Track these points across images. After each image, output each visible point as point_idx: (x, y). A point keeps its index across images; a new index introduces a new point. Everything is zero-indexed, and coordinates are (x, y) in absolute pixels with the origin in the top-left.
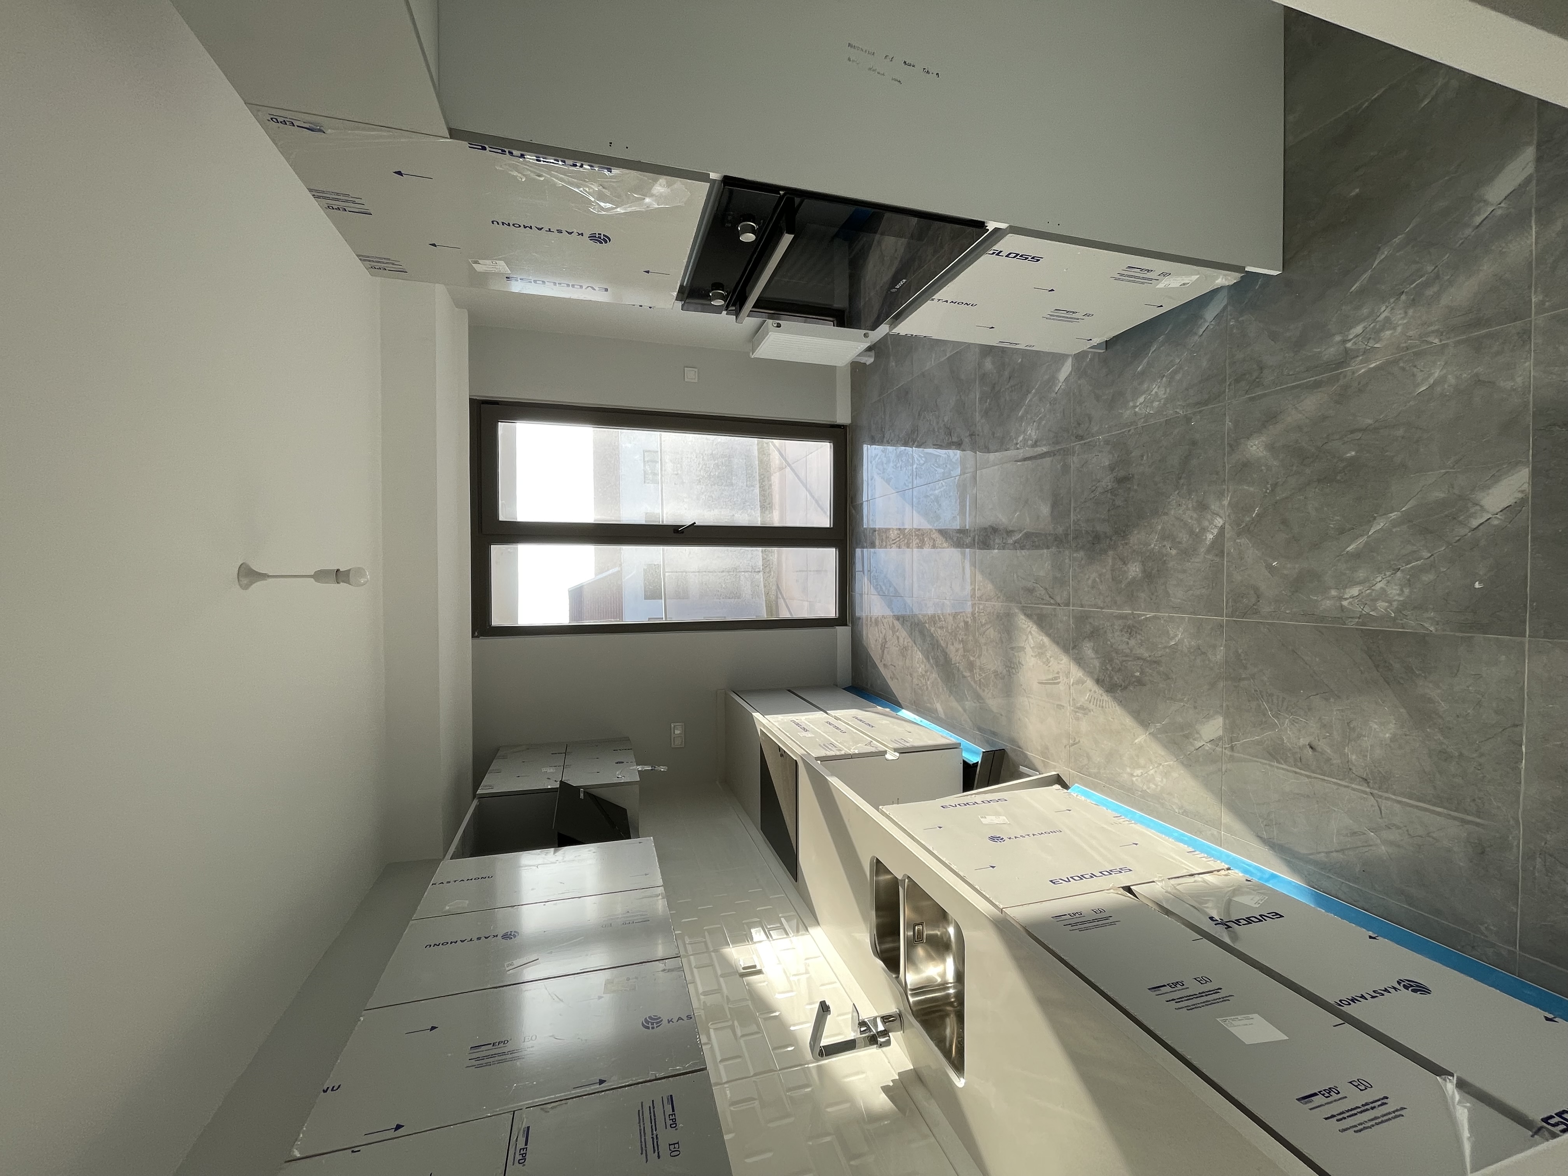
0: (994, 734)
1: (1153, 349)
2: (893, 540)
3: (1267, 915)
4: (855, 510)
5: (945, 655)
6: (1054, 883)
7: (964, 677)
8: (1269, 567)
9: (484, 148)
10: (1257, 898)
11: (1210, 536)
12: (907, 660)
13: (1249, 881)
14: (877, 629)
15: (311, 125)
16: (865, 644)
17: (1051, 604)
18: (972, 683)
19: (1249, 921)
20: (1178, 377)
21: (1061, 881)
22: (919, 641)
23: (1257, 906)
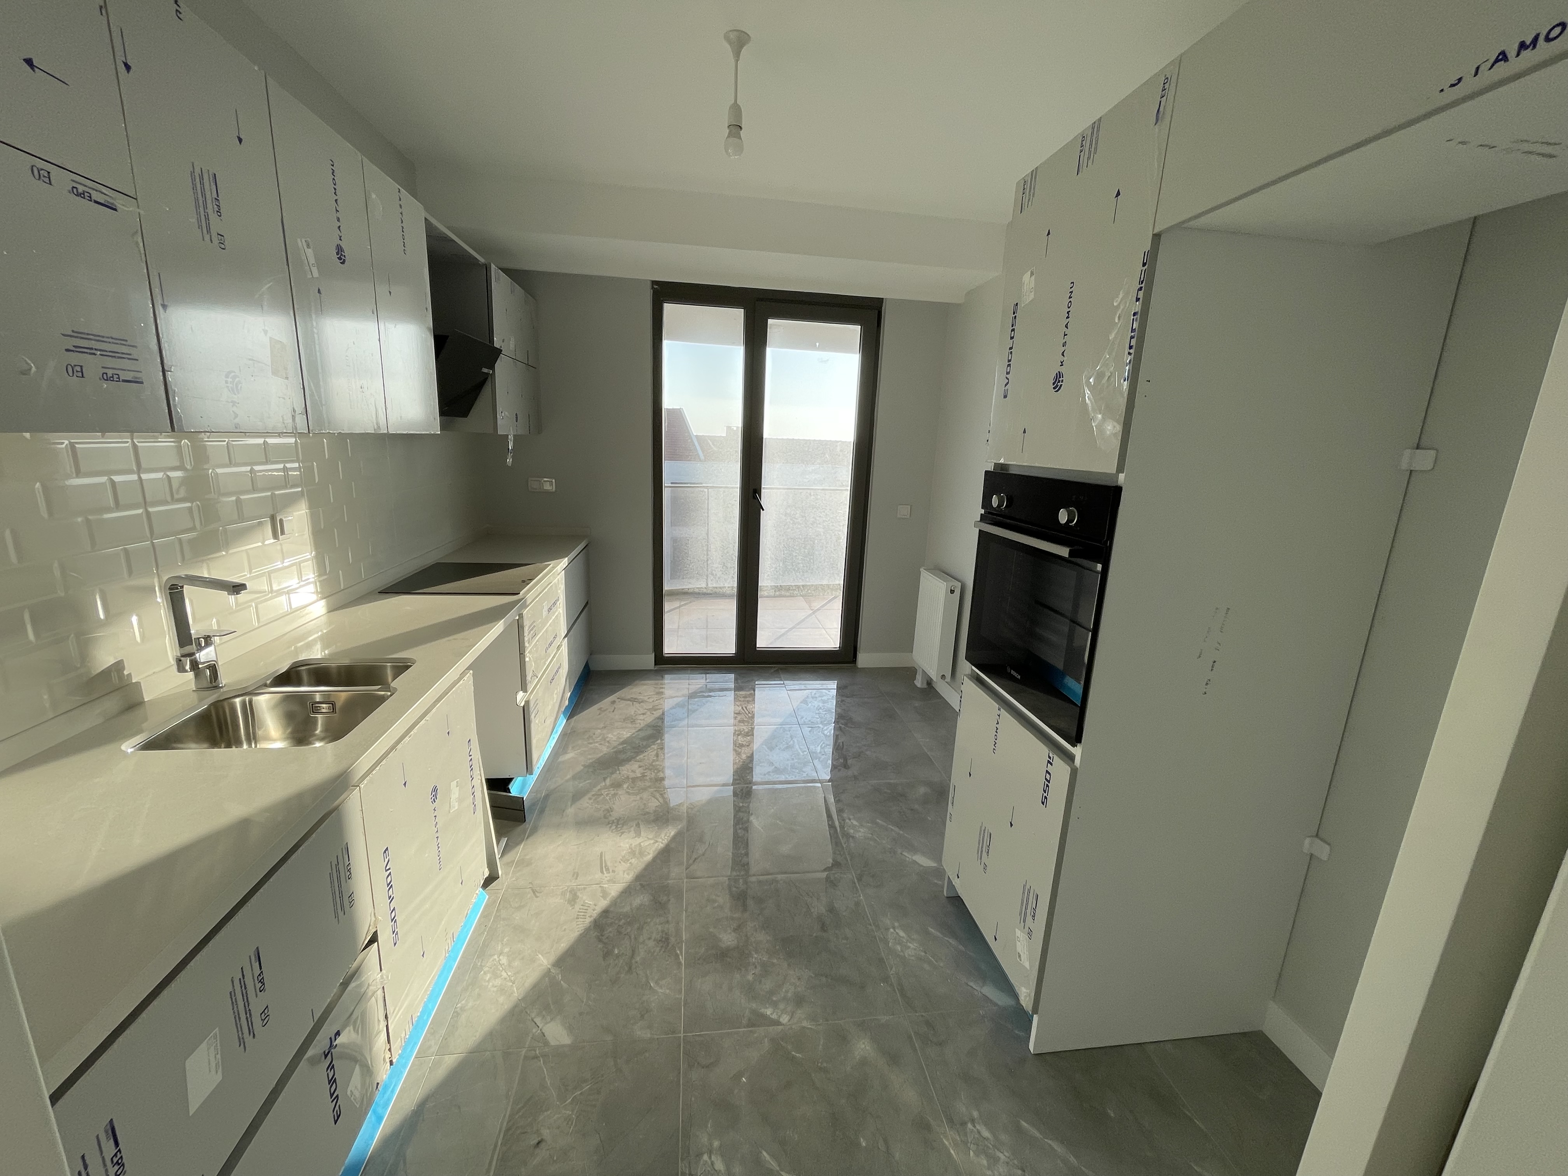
0: (542, 811)
1: (951, 941)
2: (746, 707)
3: (337, 1106)
4: (774, 671)
5: (628, 760)
6: (385, 852)
7: (605, 779)
8: (739, 1075)
9: (1144, 264)
10: (357, 1094)
11: (769, 1012)
12: (621, 723)
13: (377, 1087)
14: (652, 693)
15: (1162, 113)
16: (637, 682)
17: (688, 861)
18: (599, 787)
19: (332, 1081)
20: (926, 966)
21: (387, 860)
22: (642, 734)
23: (349, 1093)
